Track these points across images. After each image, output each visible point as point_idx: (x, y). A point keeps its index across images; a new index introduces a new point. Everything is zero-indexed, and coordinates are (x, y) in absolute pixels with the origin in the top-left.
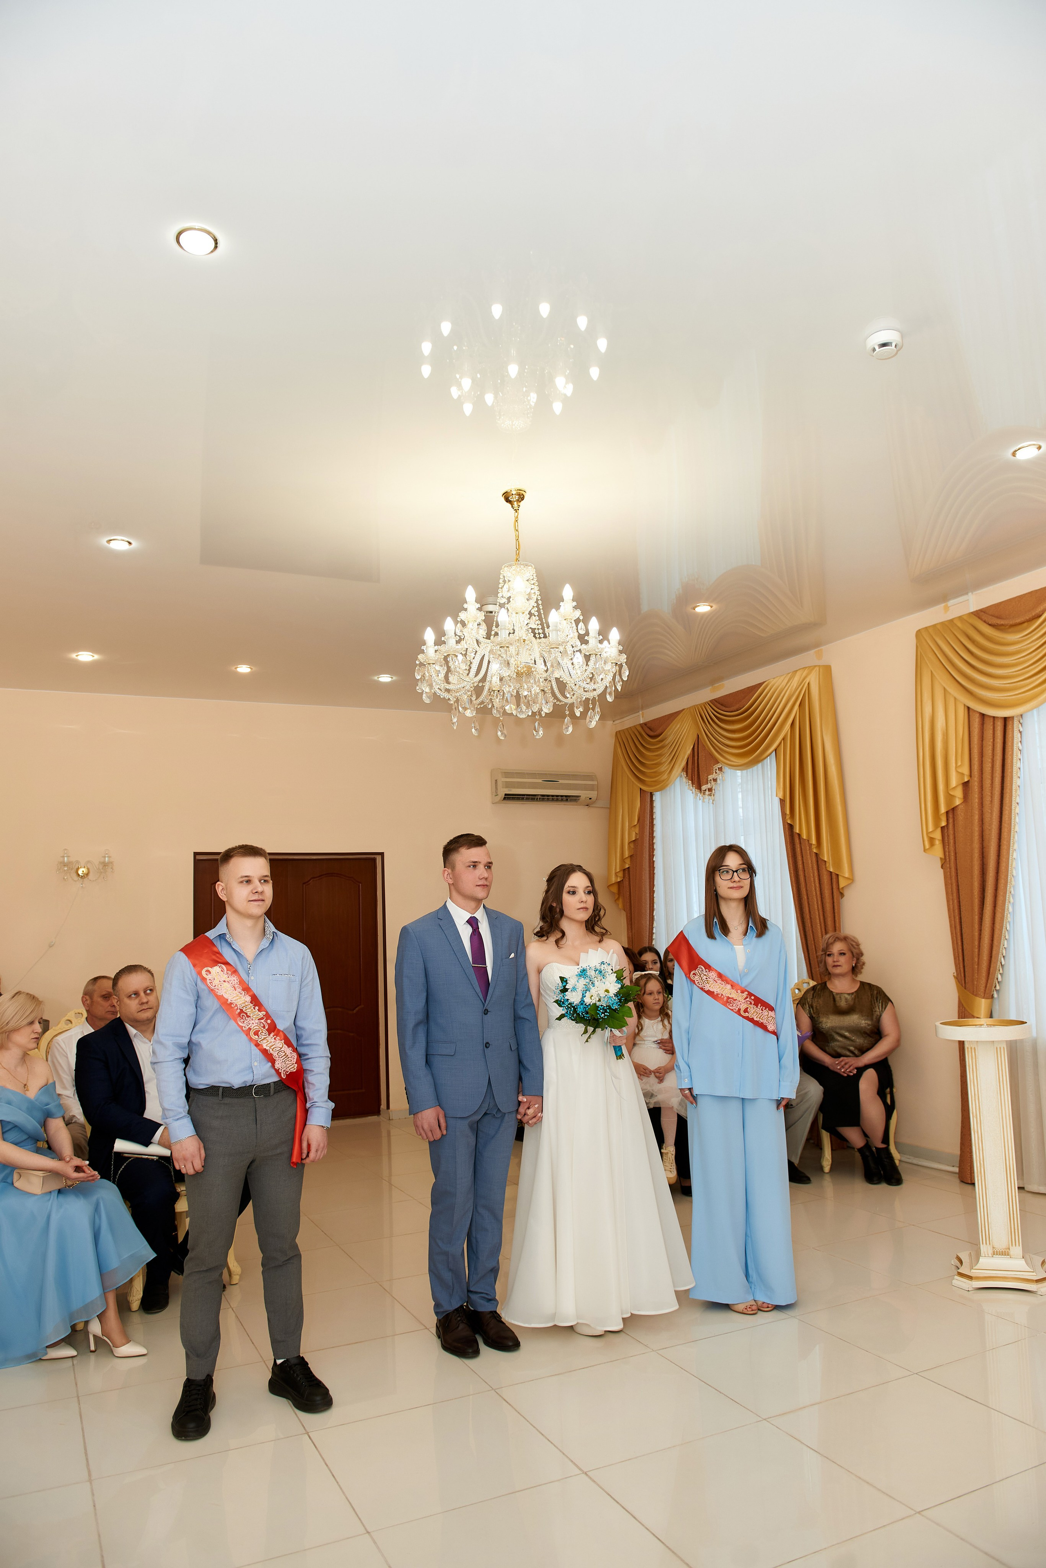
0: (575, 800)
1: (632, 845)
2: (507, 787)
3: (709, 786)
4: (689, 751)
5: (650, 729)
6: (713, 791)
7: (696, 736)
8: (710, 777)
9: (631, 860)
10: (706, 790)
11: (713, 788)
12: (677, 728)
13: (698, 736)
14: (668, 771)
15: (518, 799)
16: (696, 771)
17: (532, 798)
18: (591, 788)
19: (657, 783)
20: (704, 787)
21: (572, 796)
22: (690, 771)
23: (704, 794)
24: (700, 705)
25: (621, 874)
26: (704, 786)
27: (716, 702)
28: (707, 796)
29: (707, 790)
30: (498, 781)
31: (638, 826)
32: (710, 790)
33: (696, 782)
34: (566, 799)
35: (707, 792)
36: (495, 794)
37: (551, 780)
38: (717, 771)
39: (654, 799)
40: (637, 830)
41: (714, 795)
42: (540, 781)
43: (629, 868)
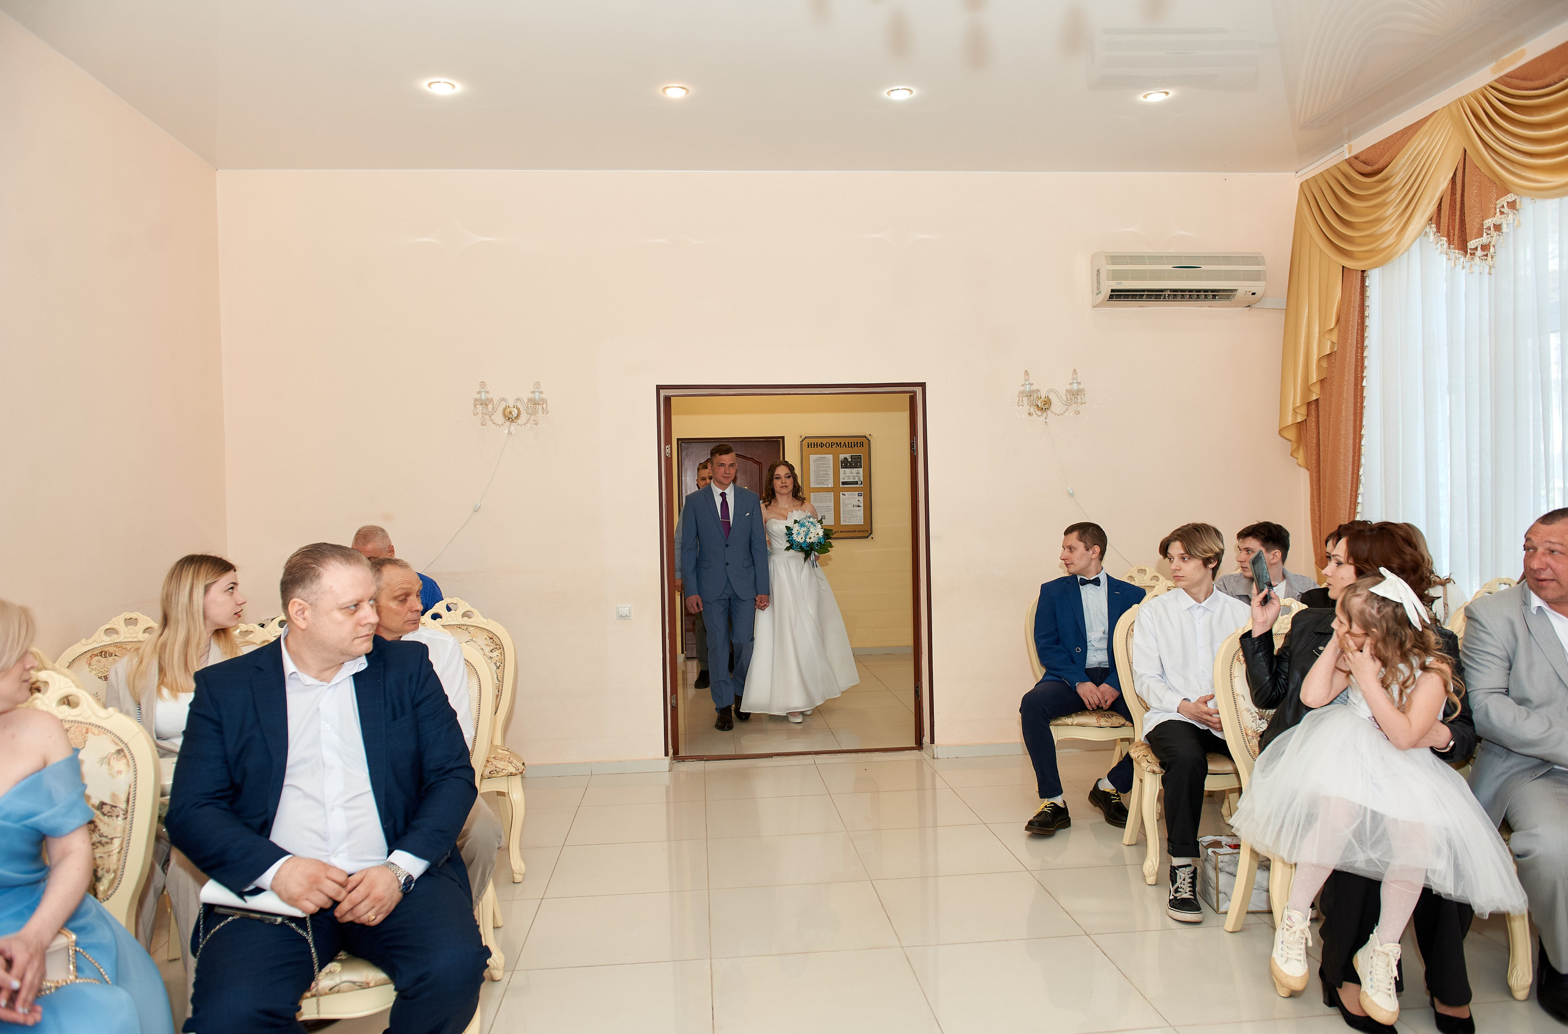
0: (1228, 297)
1: (1325, 364)
2: (1114, 279)
3: (1485, 239)
4: (1444, 184)
5: (1365, 163)
6: (1492, 249)
7: (1461, 152)
8: (1489, 222)
9: (1321, 387)
10: (1476, 249)
11: (1492, 244)
12: (1420, 147)
13: (1465, 151)
14: (1397, 230)
15: (1134, 296)
16: (1457, 217)
17: (1156, 295)
18: (1257, 276)
19: (1373, 252)
20: (1472, 244)
21: (1224, 291)
22: (1444, 219)
23: (1472, 254)
24: (1474, 95)
25: (1303, 411)
26: (1474, 241)
27: (1511, 77)
28: (1477, 259)
29: (1479, 249)
30: (1100, 271)
31: (1336, 331)
32: (1485, 247)
33: (1456, 238)
34: (1213, 295)
35: (1479, 253)
36: (1096, 291)
37: (1187, 267)
38: (1506, 210)
39: (1367, 284)
40: (1334, 337)
41: (1492, 257)
42: (1170, 267)
43: (1317, 400)
